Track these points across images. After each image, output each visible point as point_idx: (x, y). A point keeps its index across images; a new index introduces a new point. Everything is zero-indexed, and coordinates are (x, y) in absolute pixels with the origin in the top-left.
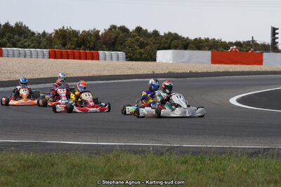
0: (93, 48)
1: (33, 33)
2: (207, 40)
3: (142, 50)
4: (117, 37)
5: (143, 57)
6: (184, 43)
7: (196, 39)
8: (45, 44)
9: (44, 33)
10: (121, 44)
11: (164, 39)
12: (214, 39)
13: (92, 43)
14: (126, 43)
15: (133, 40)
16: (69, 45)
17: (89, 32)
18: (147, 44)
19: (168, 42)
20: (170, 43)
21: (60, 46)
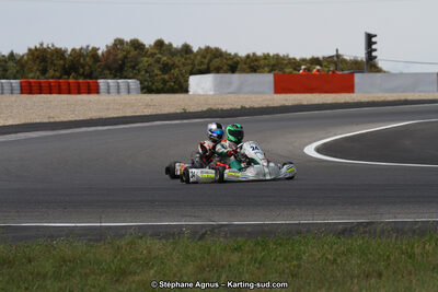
0: (90, 76)
2: (266, 57)
3: (166, 77)
4: (125, 57)
5: (168, 87)
6: (230, 62)
7: (248, 56)
8: (15, 71)
9: (12, 54)
10: (133, 68)
11: (199, 57)
12: (278, 55)
13: (87, 68)
14: (141, 65)
15: (151, 60)
16: (51, 72)
17: (81, 50)
18: (174, 66)
19: (206, 61)
20: (208, 64)
21: (38, 73)
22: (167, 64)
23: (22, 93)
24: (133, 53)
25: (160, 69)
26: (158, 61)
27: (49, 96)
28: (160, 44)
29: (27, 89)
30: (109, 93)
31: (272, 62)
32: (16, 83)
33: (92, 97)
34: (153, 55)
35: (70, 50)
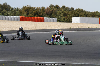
0: (42, 16)
1: (13, 9)
3: (65, 17)
4: (53, 11)
5: (65, 20)
8: (18, 14)
9: (18, 8)
10: (55, 14)
14: (57, 13)
15: (61, 12)
16: (30, 15)
17: (40, 8)
18: (68, 14)
19: (78, 13)
20: (79, 14)
21: (26, 15)
22: (66, 13)
23: (20, 20)
24: (55, 9)
25: (63, 15)
26: (63, 12)
27: (29, 22)
28: (64, 7)
29: (22, 19)
30: (47, 22)
31: (99, 14)
32: (18, 17)
33: (42, 23)
34: (61, 10)
35: (36, 8)
